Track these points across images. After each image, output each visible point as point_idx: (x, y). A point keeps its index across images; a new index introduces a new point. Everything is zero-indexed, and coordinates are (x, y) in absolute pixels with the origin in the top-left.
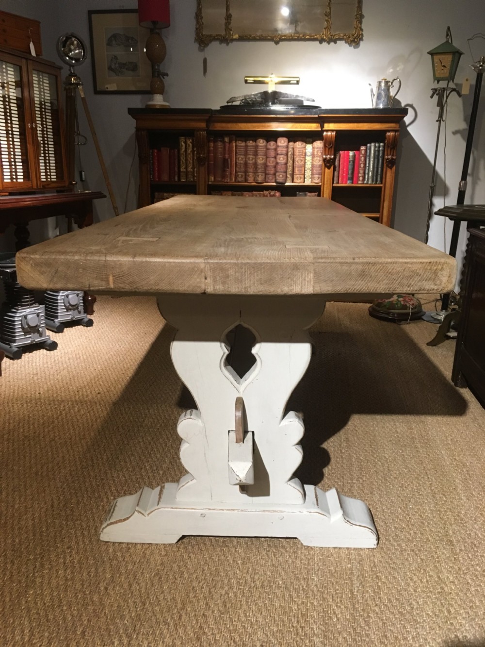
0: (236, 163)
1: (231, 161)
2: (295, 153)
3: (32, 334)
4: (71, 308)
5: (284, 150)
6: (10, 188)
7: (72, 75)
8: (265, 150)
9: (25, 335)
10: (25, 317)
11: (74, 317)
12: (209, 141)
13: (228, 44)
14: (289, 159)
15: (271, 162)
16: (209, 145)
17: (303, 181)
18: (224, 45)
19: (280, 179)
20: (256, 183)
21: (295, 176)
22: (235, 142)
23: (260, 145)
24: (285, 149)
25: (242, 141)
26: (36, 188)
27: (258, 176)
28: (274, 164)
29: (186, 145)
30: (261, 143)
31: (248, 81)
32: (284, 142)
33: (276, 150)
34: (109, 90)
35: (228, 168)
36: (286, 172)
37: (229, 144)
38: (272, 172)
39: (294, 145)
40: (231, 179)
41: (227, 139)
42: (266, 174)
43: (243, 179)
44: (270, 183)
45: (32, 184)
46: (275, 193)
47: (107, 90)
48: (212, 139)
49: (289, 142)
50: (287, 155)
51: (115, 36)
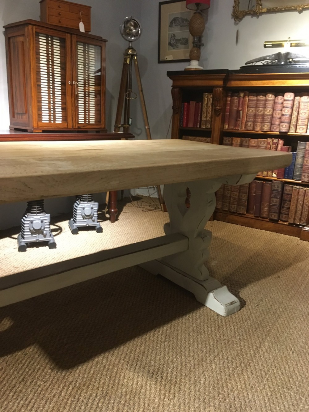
0: (247, 114)
1: (243, 113)
2: (300, 107)
3: (37, 235)
4: (86, 217)
5: (289, 104)
6: (45, 127)
7: (129, 48)
8: (272, 103)
9: (32, 235)
10: (32, 222)
11: (88, 224)
12: (227, 96)
13: (258, 17)
14: (294, 112)
15: (277, 114)
16: (227, 99)
17: (305, 132)
18: (255, 18)
19: (284, 129)
20: (262, 131)
21: (298, 127)
22: (248, 97)
23: (269, 99)
24: (291, 103)
25: (254, 96)
26: (71, 128)
27: (264, 125)
28: (280, 115)
29: (208, 99)
30: (270, 97)
31: (267, 46)
32: (291, 96)
33: (282, 103)
34: (167, 60)
35: (240, 118)
36: (290, 123)
37: (243, 98)
38: (277, 123)
39: (300, 99)
40: (241, 128)
41: (242, 95)
42: (271, 124)
43: (251, 128)
44: (274, 132)
45: (68, 125)
46: (278, 141)
47: (166, 60)
48: (230, 94)
49: (295, 96)
50: (292, 108)
51: (175, 20)
